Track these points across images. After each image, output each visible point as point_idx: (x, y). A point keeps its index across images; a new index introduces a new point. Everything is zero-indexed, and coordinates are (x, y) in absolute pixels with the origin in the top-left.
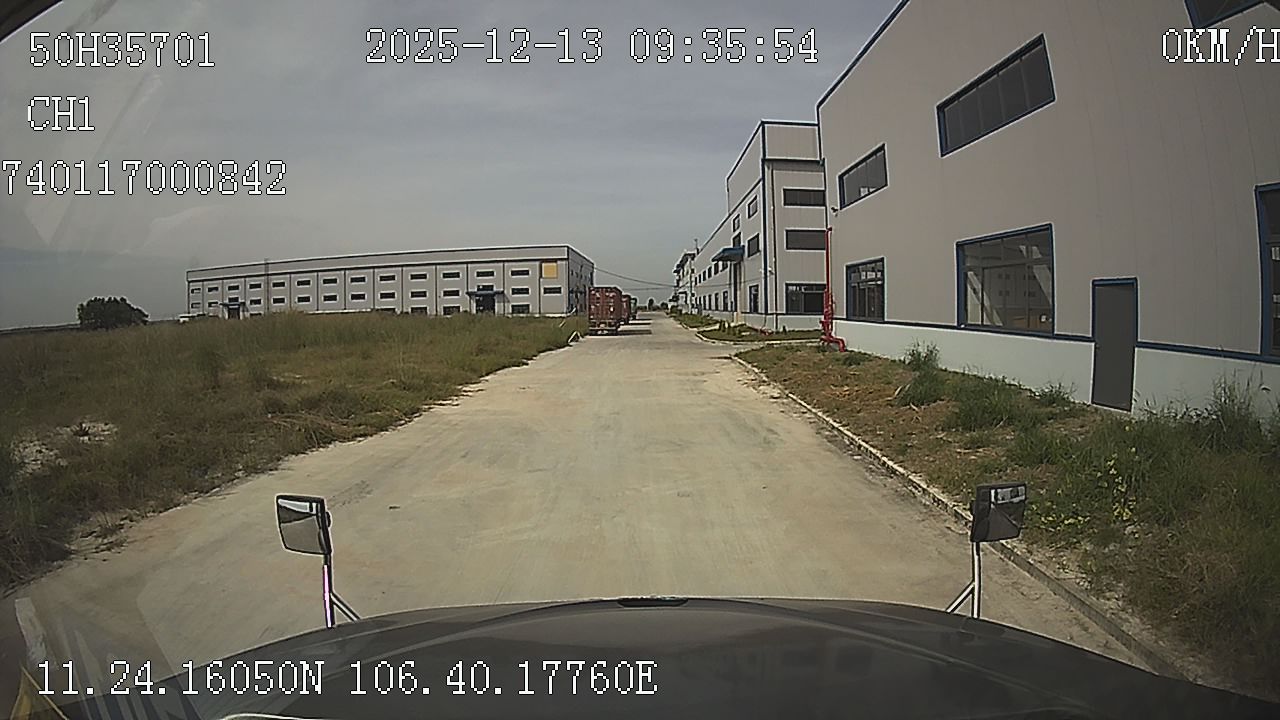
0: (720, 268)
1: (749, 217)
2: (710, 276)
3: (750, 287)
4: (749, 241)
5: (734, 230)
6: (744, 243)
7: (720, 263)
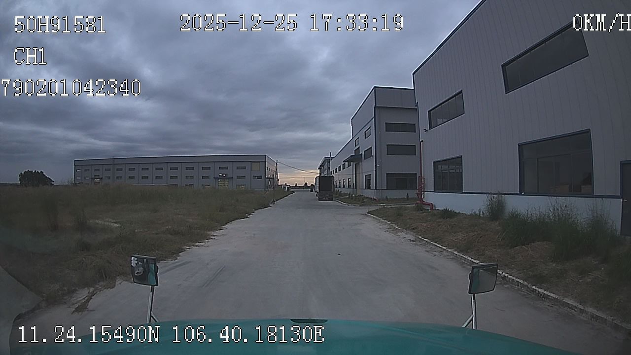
0: (346, 166)
1: (365, 138)
2: (340, 170)
3: (366, 176)
4: (365, 151)
5: (355, 146)
6: (362, 152)
7: (347, 163)
